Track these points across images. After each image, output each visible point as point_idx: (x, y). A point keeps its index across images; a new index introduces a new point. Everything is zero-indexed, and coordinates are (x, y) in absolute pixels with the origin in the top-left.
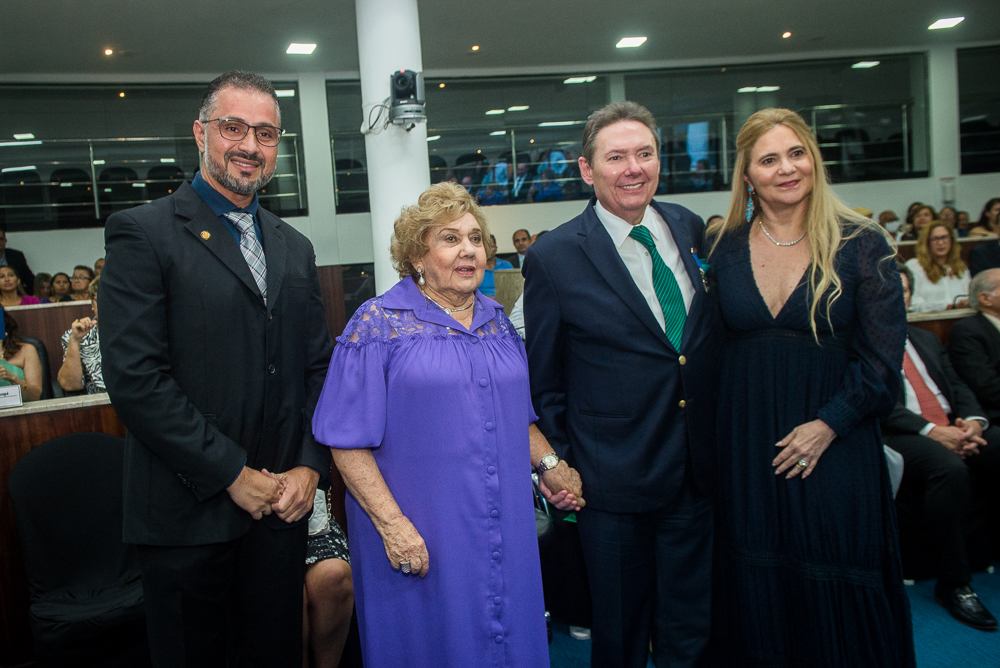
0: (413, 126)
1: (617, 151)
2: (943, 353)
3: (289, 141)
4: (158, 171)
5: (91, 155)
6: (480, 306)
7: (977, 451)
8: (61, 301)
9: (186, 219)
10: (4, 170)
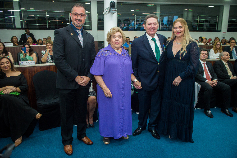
0: (114, 13)
1: (150, 23)
2: (212, 67)
3: (88, 14)
4: (60, 18)
5: (47, 14)
6: (123, 51)
7: (215, 86)
8: (40, 45)
9: (69, 31)
10: (28, 16)
